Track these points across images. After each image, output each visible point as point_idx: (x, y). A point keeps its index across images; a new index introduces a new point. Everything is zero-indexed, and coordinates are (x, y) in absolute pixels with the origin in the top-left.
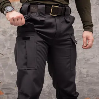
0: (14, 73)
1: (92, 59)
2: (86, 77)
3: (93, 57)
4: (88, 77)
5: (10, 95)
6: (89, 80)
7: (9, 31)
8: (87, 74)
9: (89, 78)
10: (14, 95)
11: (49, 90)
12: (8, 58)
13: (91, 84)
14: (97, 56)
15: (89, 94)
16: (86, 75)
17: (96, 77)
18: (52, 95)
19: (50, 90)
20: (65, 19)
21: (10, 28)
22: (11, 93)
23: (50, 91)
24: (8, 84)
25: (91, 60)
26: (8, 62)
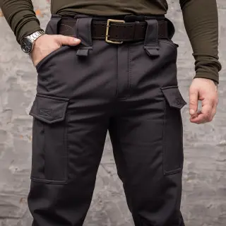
0: (19, 170)
1: (202, 136)
2: (188, 180)
3: (203, 133)
4: (192, 178)
5: (8, 220)
6: (195, 185)
7: (7, 69)
8: (191, 173)
9: (195, 181)
10: (18, 221)
11: (100, 209)
12: (5, 132)
13: (200, 194)
14: (213, 130)
15: (193, 219)
16: (188, 174)
17: (211, 180)
18: (108, 220)
19: (103, 208)
20: (145, 49)
21: (8, 62)
22: (10, 216)
23: (104, 211)
24: (3, 194)
25: (199, 138)
26: (5, 142)
